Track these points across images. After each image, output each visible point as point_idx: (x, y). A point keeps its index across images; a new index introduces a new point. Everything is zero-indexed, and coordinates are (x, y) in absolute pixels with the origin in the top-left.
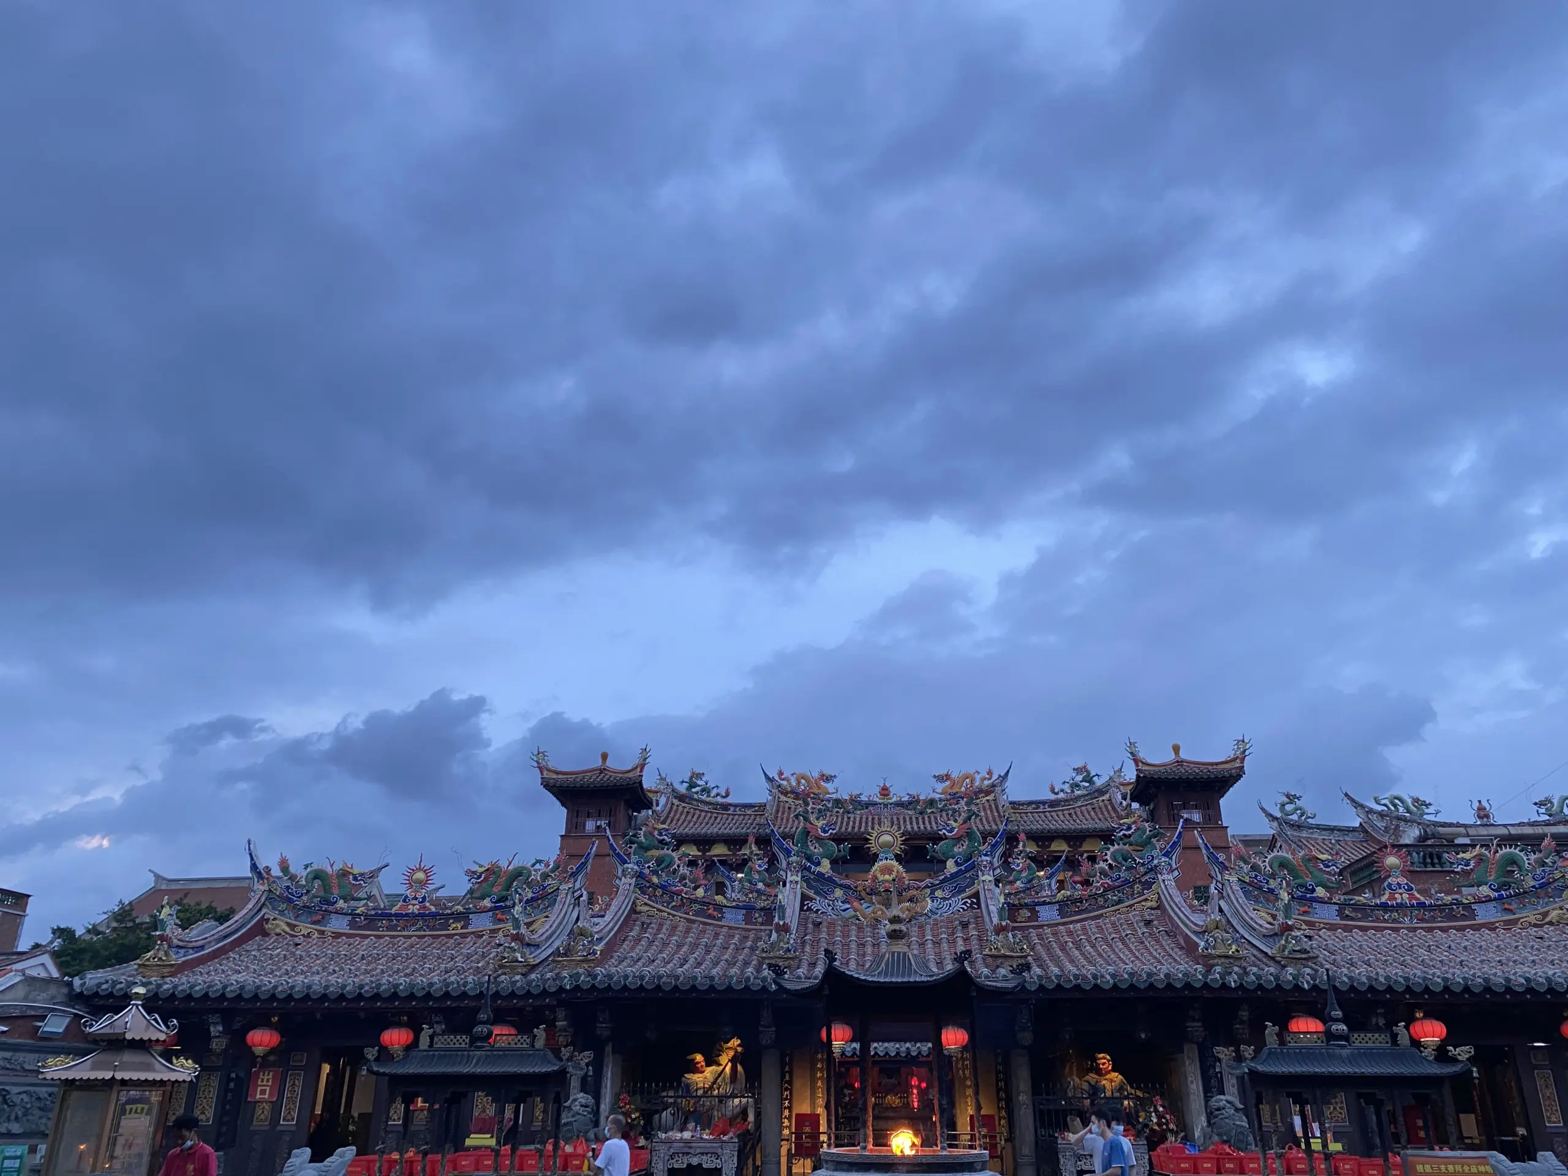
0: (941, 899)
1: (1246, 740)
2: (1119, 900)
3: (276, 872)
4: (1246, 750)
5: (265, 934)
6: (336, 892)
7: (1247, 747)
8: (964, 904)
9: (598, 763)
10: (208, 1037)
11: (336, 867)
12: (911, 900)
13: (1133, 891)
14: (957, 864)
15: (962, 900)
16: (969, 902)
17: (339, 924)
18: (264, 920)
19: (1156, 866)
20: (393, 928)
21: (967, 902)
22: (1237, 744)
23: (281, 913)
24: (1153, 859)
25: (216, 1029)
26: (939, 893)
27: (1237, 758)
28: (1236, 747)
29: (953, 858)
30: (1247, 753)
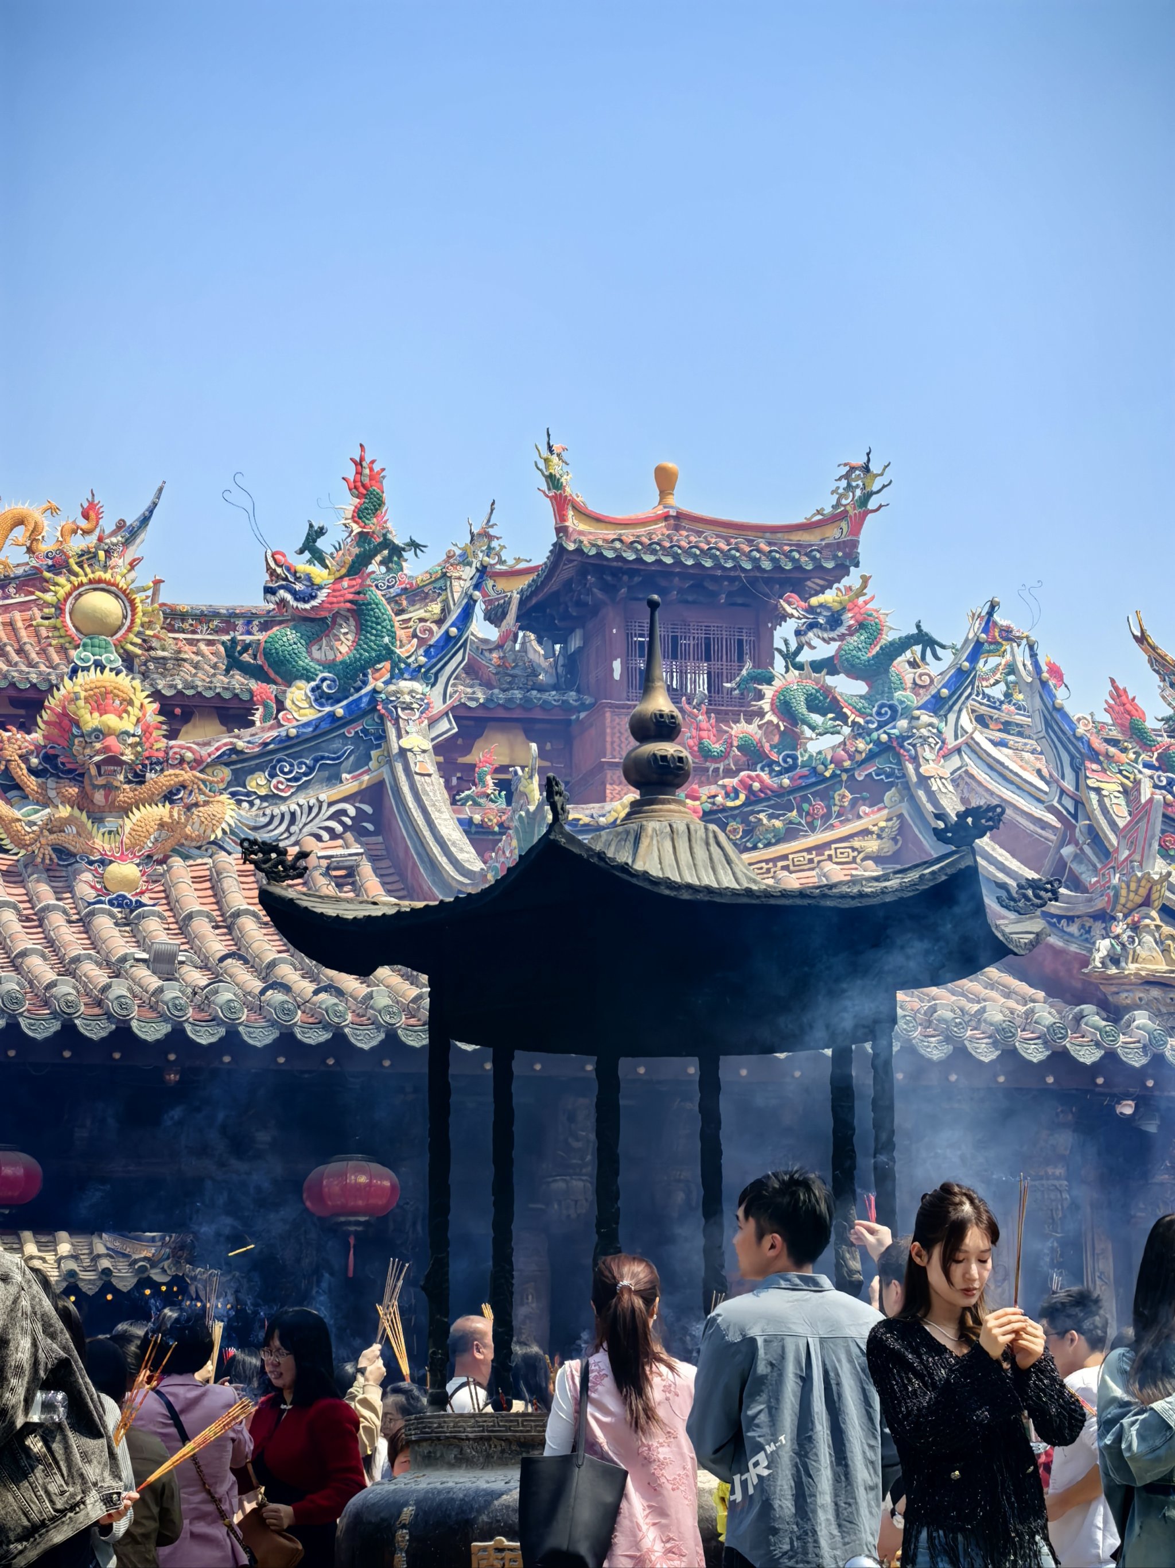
0: (263, 798)
1: (875, 468)
2: (788, 830)
4: (871, 494)
7: (875, 488)
8: (336, 816)
12: (169, 797)
13: (829, 808)
14: (320, 697)
15: (331, 804)
16: (352, 811)
19: (902, 738)
21: (344, 812)
22: (847, 476)
24: (893, 718)
26: (258, 782)
27: (843, 515)
28: (844, 483)
29: (309, 679)
30: (872, 504)
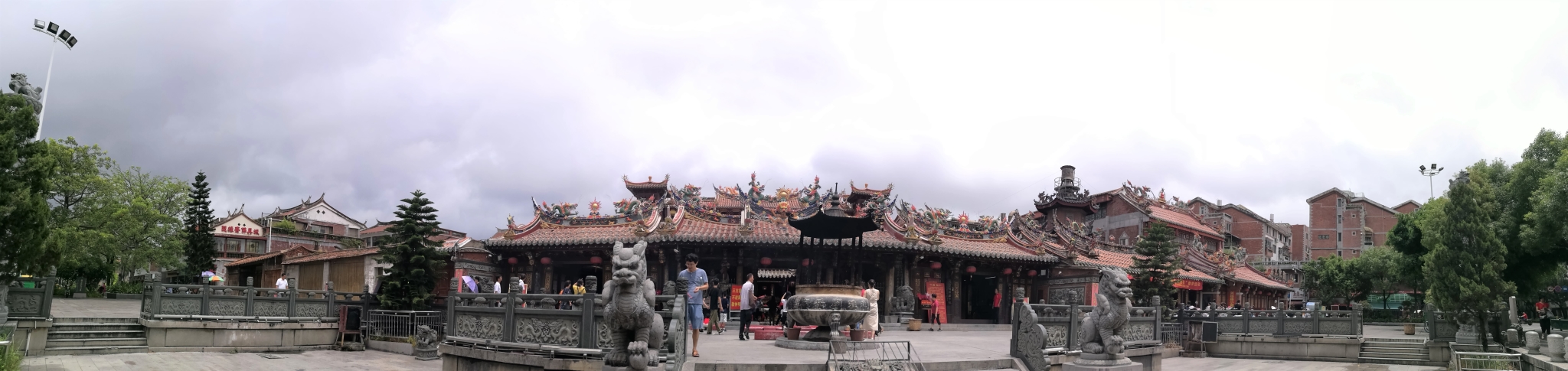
3: (543, 208)
5: (541, 228)
6: (564, 213)
9: (648, 180)
10: (528, 260)
11: (564, 204)
17: (566, 224)
18: (540, 223)
20: (587, 224)
23: (546, 221)
25: (530, 257)
